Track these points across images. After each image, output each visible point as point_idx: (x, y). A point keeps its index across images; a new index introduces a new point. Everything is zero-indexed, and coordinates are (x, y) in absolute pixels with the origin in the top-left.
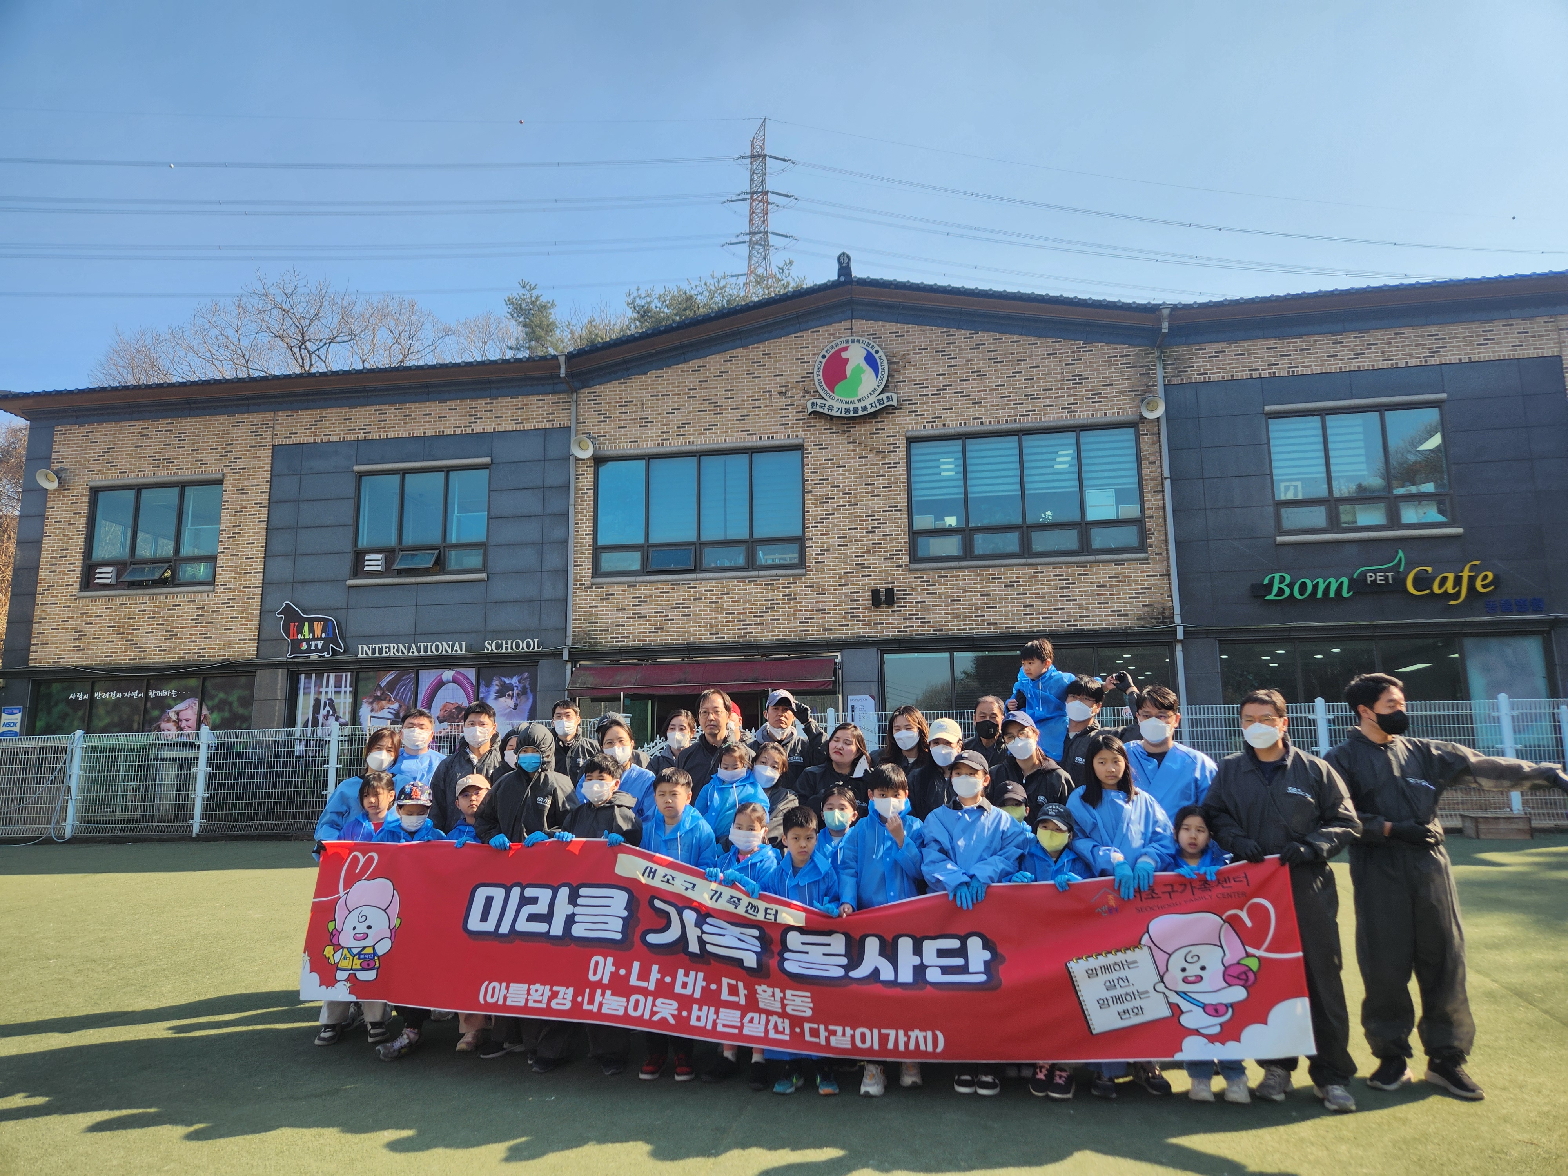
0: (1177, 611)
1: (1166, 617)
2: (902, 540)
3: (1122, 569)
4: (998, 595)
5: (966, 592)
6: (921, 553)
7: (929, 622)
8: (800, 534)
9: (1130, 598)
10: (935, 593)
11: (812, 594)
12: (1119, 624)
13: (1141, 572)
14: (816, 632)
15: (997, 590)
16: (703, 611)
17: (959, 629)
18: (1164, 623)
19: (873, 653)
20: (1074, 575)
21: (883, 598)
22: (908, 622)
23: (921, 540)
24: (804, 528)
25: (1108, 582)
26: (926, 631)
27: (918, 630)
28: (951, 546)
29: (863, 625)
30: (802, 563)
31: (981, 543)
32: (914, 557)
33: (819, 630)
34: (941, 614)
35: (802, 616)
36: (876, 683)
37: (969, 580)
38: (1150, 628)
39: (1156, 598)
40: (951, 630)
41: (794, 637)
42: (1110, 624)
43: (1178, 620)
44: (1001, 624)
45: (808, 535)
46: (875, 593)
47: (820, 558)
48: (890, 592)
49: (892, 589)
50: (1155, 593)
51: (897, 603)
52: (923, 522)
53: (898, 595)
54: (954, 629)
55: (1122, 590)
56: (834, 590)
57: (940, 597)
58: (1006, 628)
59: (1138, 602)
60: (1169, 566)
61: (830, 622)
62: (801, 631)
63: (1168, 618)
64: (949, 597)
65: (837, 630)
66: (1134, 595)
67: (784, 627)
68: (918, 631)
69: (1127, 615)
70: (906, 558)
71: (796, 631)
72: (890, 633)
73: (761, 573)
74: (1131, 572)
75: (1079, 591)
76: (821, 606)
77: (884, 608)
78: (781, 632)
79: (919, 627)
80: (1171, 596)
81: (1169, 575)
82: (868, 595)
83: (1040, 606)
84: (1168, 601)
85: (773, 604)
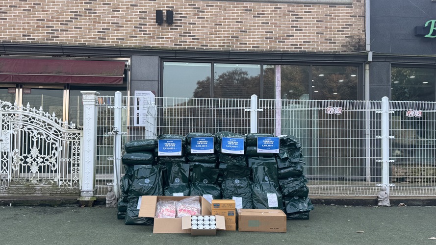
0: (368, 42)
1: (360, 46)
3: (334, 10)
4: (248, 23)
5: (226, 19)
7: (198, 39)
9: (338, 31)
10: (204, 18)
11: (109, 10)
12: (330, 49)
13: (347, 13)
14: (111, 40)
16: (18, 16)
17: (220, 46)
18: (358, 50)
20: (302, 12)
21: (165, 19)
25: (324, 18)
26: (196, 46)
29: (149, 38)
33: (114, 39)
34: (207, 34)
36: (157, 83)
37: (229, 10)
38: (350, 53)
39: (355, 32)
40: (214, 46)
41: (92, 43)
42: (323, 49)
43: (368, 48)
44: (249, 44)
46: (159, 13)
48: (170, 14)
49: (172, 12)
50: (354, 29)
51: (175, 23)
53: (176, 16)
55: (333, 25)
56: (127, 8)
57: (207, 21)
58: (253, 47)
59: (342, 34)
60: (365, 10)
61: (122, 33)
62: (99, 38)
63: (361, 46)
64: (214, 22)
65: (128, 40)
66: (341, 29)
67: (85, 35)
68: (189, 45)
69: (335, 43)
71: (95, 38)
72: (169, 45)
74: (340, 13)
75: (305, 24)
77: (165, 26)
78: (83, 38)
79: (191, 42)
80: (364, 31)
81: (364, 17)
82: (153, 15)
83: (277, 33)
84: (363, 34)
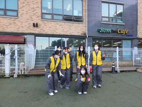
2: (40, 14)
3: (79, 25)
5: (52, 26)
6: (44, 18)
7: (45, 31)
8: (17, 10)
9: (80, 30)
10: (46, 25)
11: (20, 23)
12: (78, 34)
13: (82, 26)
14: (20, 31)
15: (58, 26)
18: (85, 35)
19: (33, 36)
20: (71, 25)
22: (41, 31)
23: (44, 15)
24: (18, 8)
25: (77, 27)
26: (44, 33)
27: (42, 32)
28: (49, 17)
29: (31, 30)
30: (17, 16)
31: (55, 17)
32: (42, 18)
34: (47, 30)
35: (17, 27)
36: (34, 42)
37: (53, 24)
38: (83, 35)
43: (87, 34)
45: (19, 10)
46: (34, 24)
47: (22, 15)
48: (37, 24)
50: (84, 29)
51: (38, 27)
52: (44, 11)
53: (39, 25)
54: (50, 33)
55: (79, 28)
56: (25, 22)
58: (59, 33)
60: (86, 25)
61: (24, 29)
64: (49, 27)
65: (25, 31)
70: (41, 18)
71: (16, 30)
72: (37, 32)
73: (7, 17)
75: (72, 28)
76: (22, 25)
77: (36, 27)
78: (12, 30)
80: (86, 30)
81: (86, 27)
82: (32, 24)
83: (65, 30)
85: (11, 24)
